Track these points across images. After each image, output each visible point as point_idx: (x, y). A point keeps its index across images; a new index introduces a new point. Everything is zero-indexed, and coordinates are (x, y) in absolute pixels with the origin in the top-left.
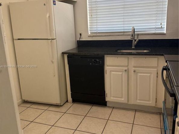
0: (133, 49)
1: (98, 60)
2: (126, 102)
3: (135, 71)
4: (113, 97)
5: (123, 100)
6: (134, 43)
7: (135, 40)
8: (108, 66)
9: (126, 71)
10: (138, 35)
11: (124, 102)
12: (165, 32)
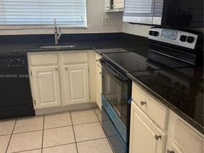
0: (57, 45)
1: (19, 60)
2: (60, 105)
3: (66, 69)
4: (44, 102)
5: (56, 103)
6: (57, 38)
7: (58, 35)
8: (33, 66)
9: (56, 69)
10: (60, 28)
11: (58, 105)
12: (86, 26)
